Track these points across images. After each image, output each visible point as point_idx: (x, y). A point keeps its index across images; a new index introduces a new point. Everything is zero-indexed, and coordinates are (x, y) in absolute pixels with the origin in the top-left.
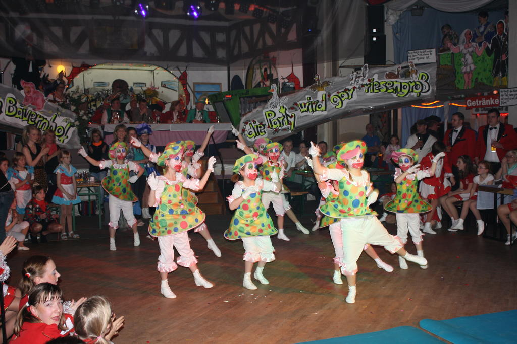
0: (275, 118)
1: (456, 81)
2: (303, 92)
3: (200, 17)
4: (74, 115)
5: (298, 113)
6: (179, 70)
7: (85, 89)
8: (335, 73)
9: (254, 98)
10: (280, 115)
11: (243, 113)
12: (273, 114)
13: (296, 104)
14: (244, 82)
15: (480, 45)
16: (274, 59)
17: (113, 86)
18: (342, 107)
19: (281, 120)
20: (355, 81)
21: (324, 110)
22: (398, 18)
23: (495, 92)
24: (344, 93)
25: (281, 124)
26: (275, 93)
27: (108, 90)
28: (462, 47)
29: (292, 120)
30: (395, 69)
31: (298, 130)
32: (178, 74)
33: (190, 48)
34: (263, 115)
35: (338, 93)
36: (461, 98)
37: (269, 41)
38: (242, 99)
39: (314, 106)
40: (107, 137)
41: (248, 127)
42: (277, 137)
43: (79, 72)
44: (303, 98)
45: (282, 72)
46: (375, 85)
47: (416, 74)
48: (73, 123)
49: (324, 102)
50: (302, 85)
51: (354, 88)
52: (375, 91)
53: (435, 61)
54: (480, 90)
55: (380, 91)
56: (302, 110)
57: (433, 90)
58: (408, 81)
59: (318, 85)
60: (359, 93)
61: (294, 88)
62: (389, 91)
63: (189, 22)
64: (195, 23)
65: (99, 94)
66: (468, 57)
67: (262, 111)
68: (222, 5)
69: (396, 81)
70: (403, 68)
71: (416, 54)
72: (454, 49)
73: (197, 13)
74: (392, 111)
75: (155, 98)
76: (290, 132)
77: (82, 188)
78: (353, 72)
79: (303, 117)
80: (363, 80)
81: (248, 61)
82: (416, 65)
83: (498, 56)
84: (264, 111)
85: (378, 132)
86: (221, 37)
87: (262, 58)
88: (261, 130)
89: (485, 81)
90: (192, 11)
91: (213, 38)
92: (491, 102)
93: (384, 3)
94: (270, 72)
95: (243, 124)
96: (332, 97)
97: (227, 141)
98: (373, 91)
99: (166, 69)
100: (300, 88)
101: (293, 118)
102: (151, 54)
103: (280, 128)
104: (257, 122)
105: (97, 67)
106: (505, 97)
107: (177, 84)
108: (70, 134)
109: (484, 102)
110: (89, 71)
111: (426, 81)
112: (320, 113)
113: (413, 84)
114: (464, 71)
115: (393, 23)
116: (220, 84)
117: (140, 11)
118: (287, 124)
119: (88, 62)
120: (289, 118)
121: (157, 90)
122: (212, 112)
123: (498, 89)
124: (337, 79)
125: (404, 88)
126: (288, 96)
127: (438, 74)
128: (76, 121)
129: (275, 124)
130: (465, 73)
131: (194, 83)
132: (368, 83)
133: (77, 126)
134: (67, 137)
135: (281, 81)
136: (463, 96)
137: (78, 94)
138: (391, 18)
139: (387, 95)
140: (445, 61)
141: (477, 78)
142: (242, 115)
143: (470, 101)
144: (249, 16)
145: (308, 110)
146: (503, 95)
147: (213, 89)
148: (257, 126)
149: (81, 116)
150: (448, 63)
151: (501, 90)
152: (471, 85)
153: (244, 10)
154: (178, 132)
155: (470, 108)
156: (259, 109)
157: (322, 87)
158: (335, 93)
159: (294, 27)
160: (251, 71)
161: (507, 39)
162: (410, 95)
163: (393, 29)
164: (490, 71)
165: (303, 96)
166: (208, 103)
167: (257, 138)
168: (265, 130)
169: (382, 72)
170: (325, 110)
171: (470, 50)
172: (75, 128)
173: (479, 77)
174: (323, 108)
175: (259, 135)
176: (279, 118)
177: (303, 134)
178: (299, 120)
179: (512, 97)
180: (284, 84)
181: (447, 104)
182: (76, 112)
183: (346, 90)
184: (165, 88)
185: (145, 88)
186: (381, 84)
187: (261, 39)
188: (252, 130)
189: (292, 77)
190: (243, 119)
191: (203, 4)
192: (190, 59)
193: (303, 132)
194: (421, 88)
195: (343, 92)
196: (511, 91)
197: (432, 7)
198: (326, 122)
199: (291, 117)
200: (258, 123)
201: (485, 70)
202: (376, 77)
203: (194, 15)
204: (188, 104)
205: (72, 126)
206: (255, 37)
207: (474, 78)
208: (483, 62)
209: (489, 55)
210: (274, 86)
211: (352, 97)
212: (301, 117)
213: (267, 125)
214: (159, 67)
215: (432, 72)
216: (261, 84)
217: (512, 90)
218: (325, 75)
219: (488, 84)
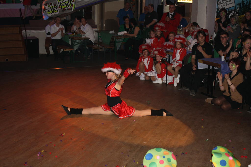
0: (63, 2)
19: (67, 3)
25: (67, 5)
29: (73, 3)
31: (81, 8)
41: (47, 7)
42: (65, 14)
76: (73, 10)
88: (55, 9)
95: (44, 5)
101: (74, 2)
103: (66, 8)
104: (52, 3)
118: (70, 6)
120: (71, 2)
129: (63, 6)
148: (53, 6)
167: (53, 14)
168: (57, 9)
175: (54, 12)
176: (66, 2)
177: (84, 11)
178: (78, 3)
188: (50, 9)
190: (44, 3)
193: (84, 9)
198: (96, 4)
199: (73, 2)
200: (53, 5)
212: (79, 1)
213: (59, 6)
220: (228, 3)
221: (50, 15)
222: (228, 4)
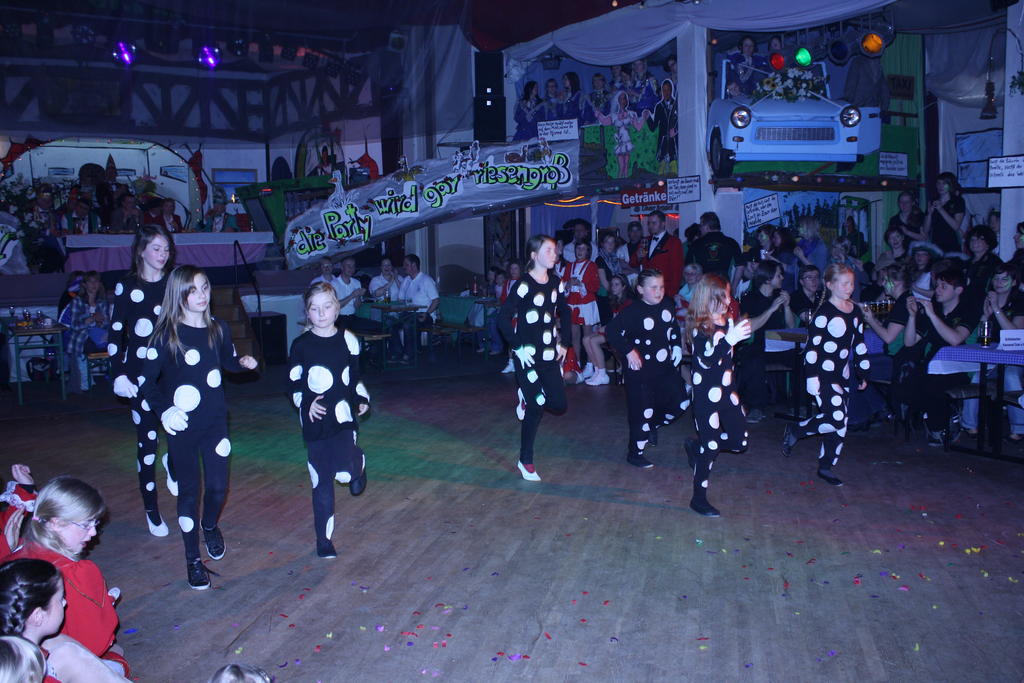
0: (339, 223)
1: (607, 167)
2: (380, 184)
3: (219, 66)
4: (16, 220)
5: (375, 216)
6: (187, 147)
7: (33, 179)
8: (430, 155)
9: (308, 193)
10: (349, 219)
11: (291, 215)
12: (337, 217)
13: (371, 201)
14: (292, 168)
15: (639, 115)
16: (338, 132)
17: (80, 175)
18: (441, 205)
19: (348, 226)
20: (461, 166)
21: (414, 209)
22: (523, 72)
23: (661, 183)
24: (445, 185)
25: (350, 232)
26: (338, 184)
27: (72, 181)
28: (615, 117)
29: (365, 226)
30: (520, 148)
31: (375, 241)
32: (188, 156)
33: (205, 115)
34: (320, 219)
35: (435, 184)
36: (614, 192)
37: (330, 106)
38: (289, 195)
39: (399, 204)
40: (71, 255)
41: (298, 238)
43: (22, 152)
44: (383, 192)
45: (351, 152)
46: (491, 172)
47: (550, 156)
48: (14, 234)
49: (413, 198)
50: (381, 172)
51: (459, 177)
52: (491, 181)
53: (577, 137)
54: (640, 180)
55: (497, 181)
56: (381, 210)
57: (574, 180)
58: (538, 166)
59: (405, 173)
60: (468, 184)
61: (369, 177)
62: (510, 181)
63: (203, 74)
64: (211, 74)
65: (58, 187)
66: (623, 131)
67: (319, 213)
68: (254, 48)
69: (521, 167)
70: (530, 147)
71: (547, 127)
72: (602, 120)
73: (214, 59)
74: (517, 212)
75: (151, 193)
76: (363, 244)
77: (32, 336)
78: (457, 153)
79: (384, 220)
80: (471, 165)
81: (298, 136)
82: (550, 143)
83: (663, 132)
84: (323, 212)
85: (497, 242)
86: (254, 98)
87: (319, 130)
88: (318, 242)
89: (647, 167)
90: (205, 57)
91: (242, 98)
92: (656, 197)
93: (504, 48)
94: (332, 152)
95: (291, 233)
96: (426, 190)
97: (269, 259)
98: (488, 182)
99: (168, 148)
100: (378, 177)
101: (367, 223)
102: (142, 123)
103: (347, 239)
104: (312, 229)
105: (53, 143)
106: (675, 191)
107: (185, 170)
108: (8, 251)
109: (647, 198)
110: (40, 149)
111: (564, 166)
112: (408, 215)
113: (546, 170)
114: (618, 151)
115: (517, 79)
116: (254, 171)
117: (121, 54)
118: (358, 232)
119: (37, 135)
120: (361, 223)
121: (154, 181)
122: (242, 215)
123: (664, 179)
124: (432, 163)
125: (533, 178)
126: (360, 189)
127: (580, 156)
128: (18, 230)
129: (339, 233)
130: (619, 154)
131: (214, 170)
132: (479, 169)
133: (21, 237)
134: (5, 256)
135: (349, 166)
136: (617, 189)
137: (21, 187)
138: (514, 73)
139: (509, 188)
140: (592, 138)
141: (636, 163)
142: (289, 219)
143: (626, 195)
144: (296, 66)
145: (390, 210)
146: (671, 188)
147: (244, 180)
148: (312, 235)
149: (26, 221)
150: (594, 140)
151: (668, 180)
152: (629, 173)
153: (289, 55)
154: (188, 246)
155: (628, 206)
156: (314, 209)
157: (411, 175)
158: (431, 185)
159: (368, 83)
160: (303, 150)
161: (676, 107)
162: (542, 188)
163: (517, 90)
164: (653, 152)
165: (382, 189)
166: (236, 201)
167: (313, 254)
168: (325, 241)
169: (500, 153)
170: (416, 210)
171: (626, 121)
172: (17, 241)
173: (639, 161)
174: (413, 207)
175: (316, 249)
176: (346, 222)
177: (383, 247)
178: (377, 225)
179: (684, 190)
180: (353, 171)
181: (595, 201)
182: (19, 215)
183: (447, 180)
184: (166, 178)
185: (134, 178)
186: (499, 170)
187: (317, 102)
188: (305, 242)
189: (366, 160)
190: (291, 225)
191: (223, 45)
192: (206, 132)
193: (383, 244)
194: (557, 177)
195: (443, 182)
196: (682, 182)
197: (572, 58)
198: (419, 228)
199: (364, 222)
200: (313, 232)
201: (646, 151)
202: (491, 159)
203: (209, 63)
204: (203, 203)
205: (13, 237)
206: (308, 100)
207: (632, 163)
208: (643, 139)
209: (652, 130)
210: (337, 174)
211: (456, 190)
212: (380, 222)
213: (328, 234)
214: (156, 144)
215: (573, 153)
216: (319, 171)
217: (684, 179)
218: (416, 157)
219: (652, 171)
220: (766, 210)
221: (306, 257)
222: (766, 213)
